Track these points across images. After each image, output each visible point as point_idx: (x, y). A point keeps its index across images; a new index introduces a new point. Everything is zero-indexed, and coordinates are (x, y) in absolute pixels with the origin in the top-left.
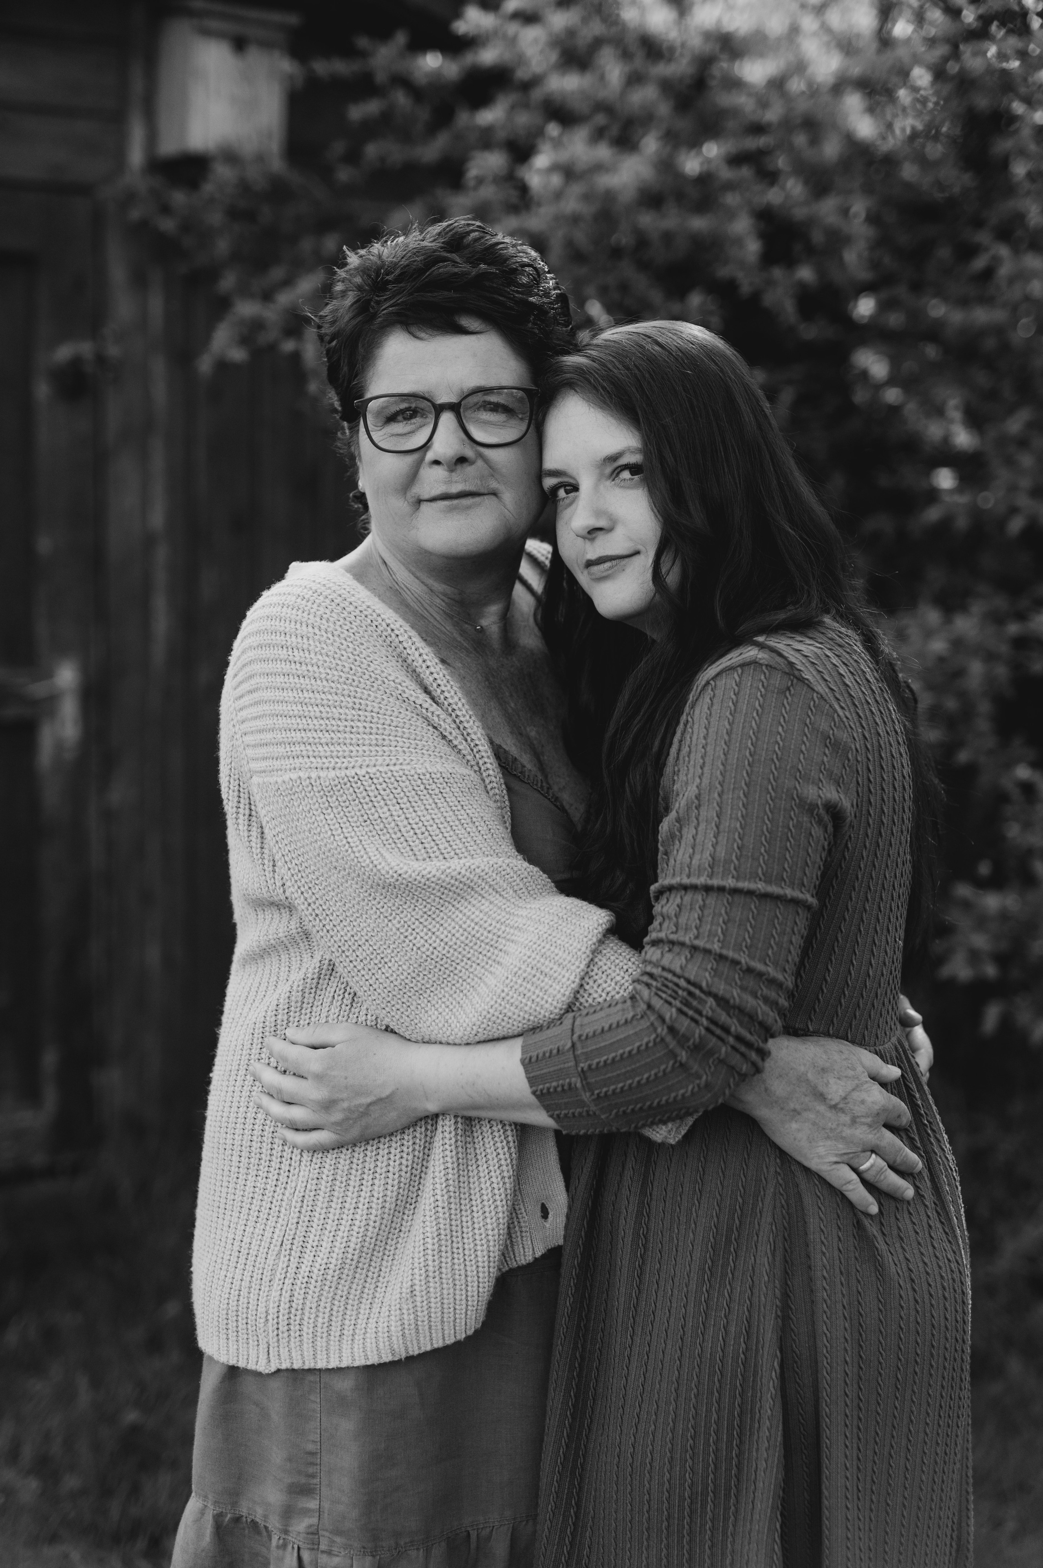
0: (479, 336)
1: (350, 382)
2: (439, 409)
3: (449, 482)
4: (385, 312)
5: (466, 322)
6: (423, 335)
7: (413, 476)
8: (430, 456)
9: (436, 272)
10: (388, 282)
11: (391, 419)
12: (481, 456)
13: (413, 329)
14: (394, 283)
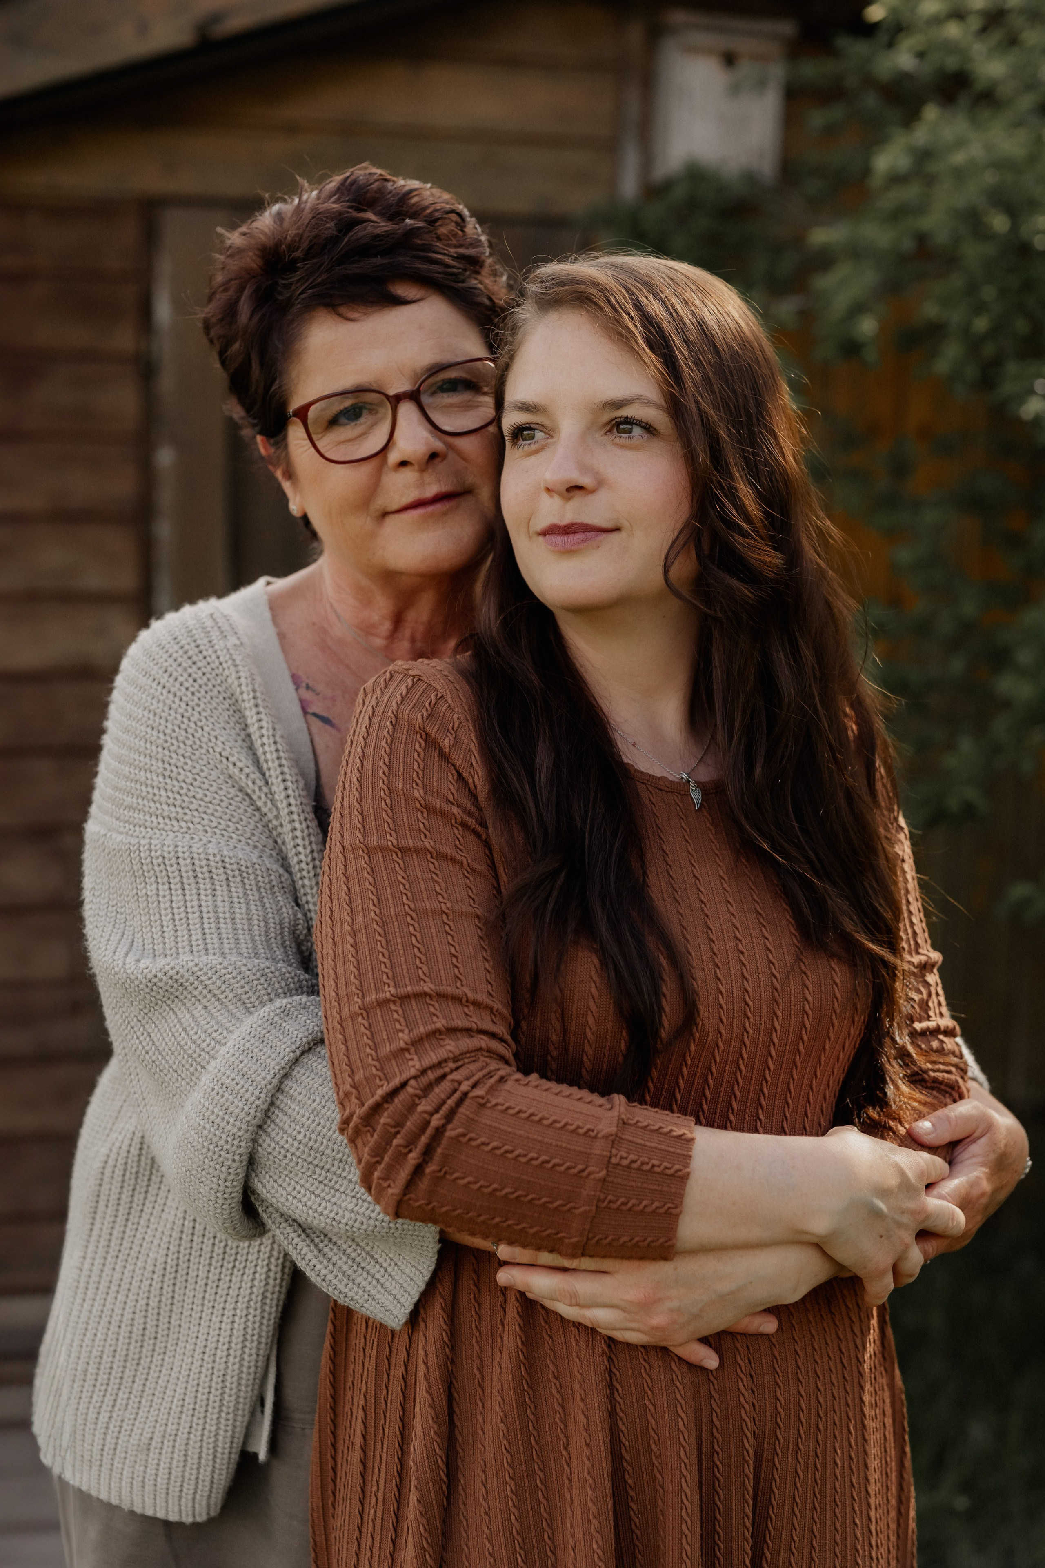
0: (421, 304)
1: (268, 387)
2: (396, 400)
3: (421, 485)
4: (302, 296)
5: (402, 290)
6: (355, 315)
7: (374, 486)
8: (394, 457)
9: (354, 238)
10: (294, 261)
11: (333, 422)
12: (450, 446)
13: (343, 310)
14: (304, 260)
